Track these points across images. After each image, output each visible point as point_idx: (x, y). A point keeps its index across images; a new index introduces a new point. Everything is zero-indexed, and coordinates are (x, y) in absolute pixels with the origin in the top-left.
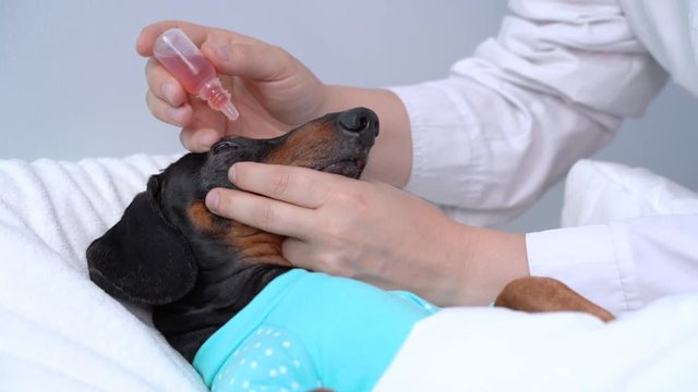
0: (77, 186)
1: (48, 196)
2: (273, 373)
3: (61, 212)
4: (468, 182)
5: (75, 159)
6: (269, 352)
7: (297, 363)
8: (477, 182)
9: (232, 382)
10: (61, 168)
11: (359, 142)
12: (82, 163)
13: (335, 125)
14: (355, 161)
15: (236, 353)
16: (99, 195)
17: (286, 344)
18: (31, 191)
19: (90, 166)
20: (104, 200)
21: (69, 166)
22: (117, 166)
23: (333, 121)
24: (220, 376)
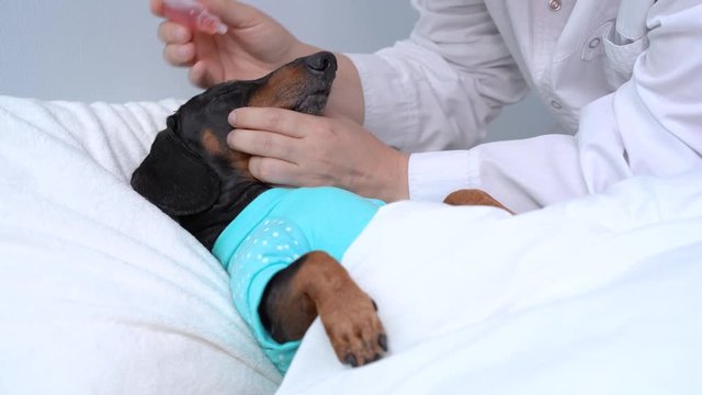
0: (125, 122)
1: (102, 128)
2: (280, 248)
3: (113, 141)
4: (407, 118)
5: (122, 102)
6: (276, 234)
7: (296, 243)
8: (413, 117)
9: (249, 255)
10: (113, 108)
11: (324, 78)
12: (126, 105)
13: (304, 67)
14: (323, 92)
15: (248, 238)
16: (141, 129)
17: (289, 229)
18: (91, 125)
19: (133, 107)
20: (144, 133)
21: (118, 107)
22: (152, 107)
23: (301, 64)
24: (236, 256)
